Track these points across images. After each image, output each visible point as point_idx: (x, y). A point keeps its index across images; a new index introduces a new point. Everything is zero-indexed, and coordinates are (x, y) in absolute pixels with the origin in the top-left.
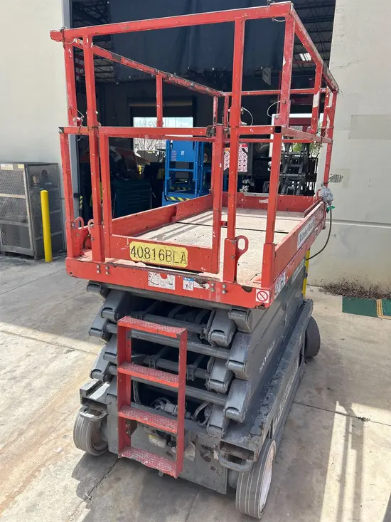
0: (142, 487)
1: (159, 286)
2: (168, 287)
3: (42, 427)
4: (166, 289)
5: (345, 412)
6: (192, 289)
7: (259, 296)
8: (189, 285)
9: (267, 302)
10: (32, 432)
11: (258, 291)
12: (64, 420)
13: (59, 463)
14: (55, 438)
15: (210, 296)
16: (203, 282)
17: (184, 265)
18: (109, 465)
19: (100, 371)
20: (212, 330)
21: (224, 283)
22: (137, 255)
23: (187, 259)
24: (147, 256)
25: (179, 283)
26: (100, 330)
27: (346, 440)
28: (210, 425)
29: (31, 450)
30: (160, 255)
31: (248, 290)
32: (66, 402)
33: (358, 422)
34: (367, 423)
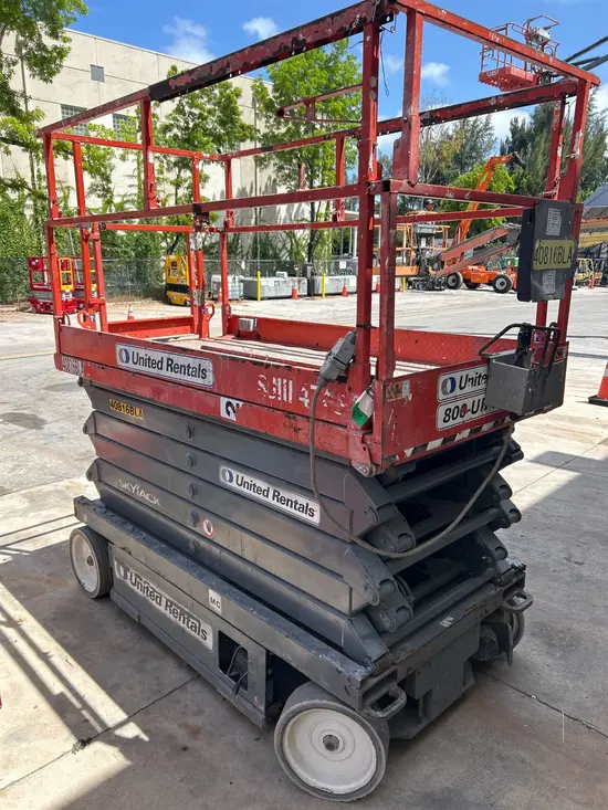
33: (86, 732)
34: (73, 741)
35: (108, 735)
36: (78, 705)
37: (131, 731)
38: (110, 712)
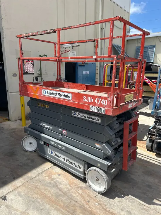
4: (131, 108)
6: (134, 105)
21: (138, 100)
22: (126, 100)
23: (133, 97)
30: (129, 98)
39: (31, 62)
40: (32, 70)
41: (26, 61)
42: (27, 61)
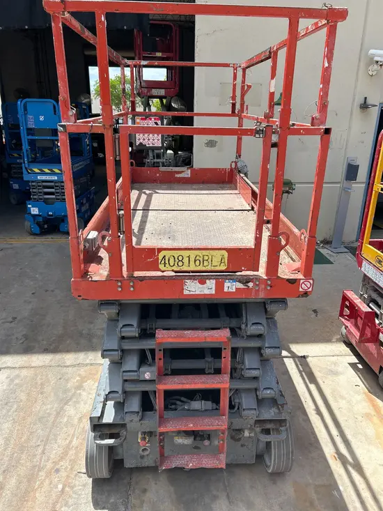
0: (172, 489)
1: (197, 293)
2: (207, 292)
3: (22, 471)
4: (205, 295)
5: (289, 355)
6: (234, 290)
7: (303, 285)
8: (230, 287)
9: (310, 290)
10: (13, 482)
11: (302, 281)
12: (43, 453)
13: (71, 501)
14: (47, 476)
15: (253, 294)
16: (245, 281)
17: (223, 268)
18: (125, 481)
19: (117, 392)
20: (250, 324)
21: (268, 279)
22: (167, 265)
23: (226, 262)
24: (180, 264)
25: (219, 286)
26: (117, 350)
27: (303, 379)
28: (244, 410)
29: (27, 501)
30: (195, 261)
31: (293, 282)
32: (31, 433)
33: (302, 361)
34: (309, 360)
35: (293, 356)
36: (303, 373)
37: (284, 353)
38: (290, 364)
39: (155, 119)
40: (156, 141)
41: (142, 119)
42: (145, 119)
